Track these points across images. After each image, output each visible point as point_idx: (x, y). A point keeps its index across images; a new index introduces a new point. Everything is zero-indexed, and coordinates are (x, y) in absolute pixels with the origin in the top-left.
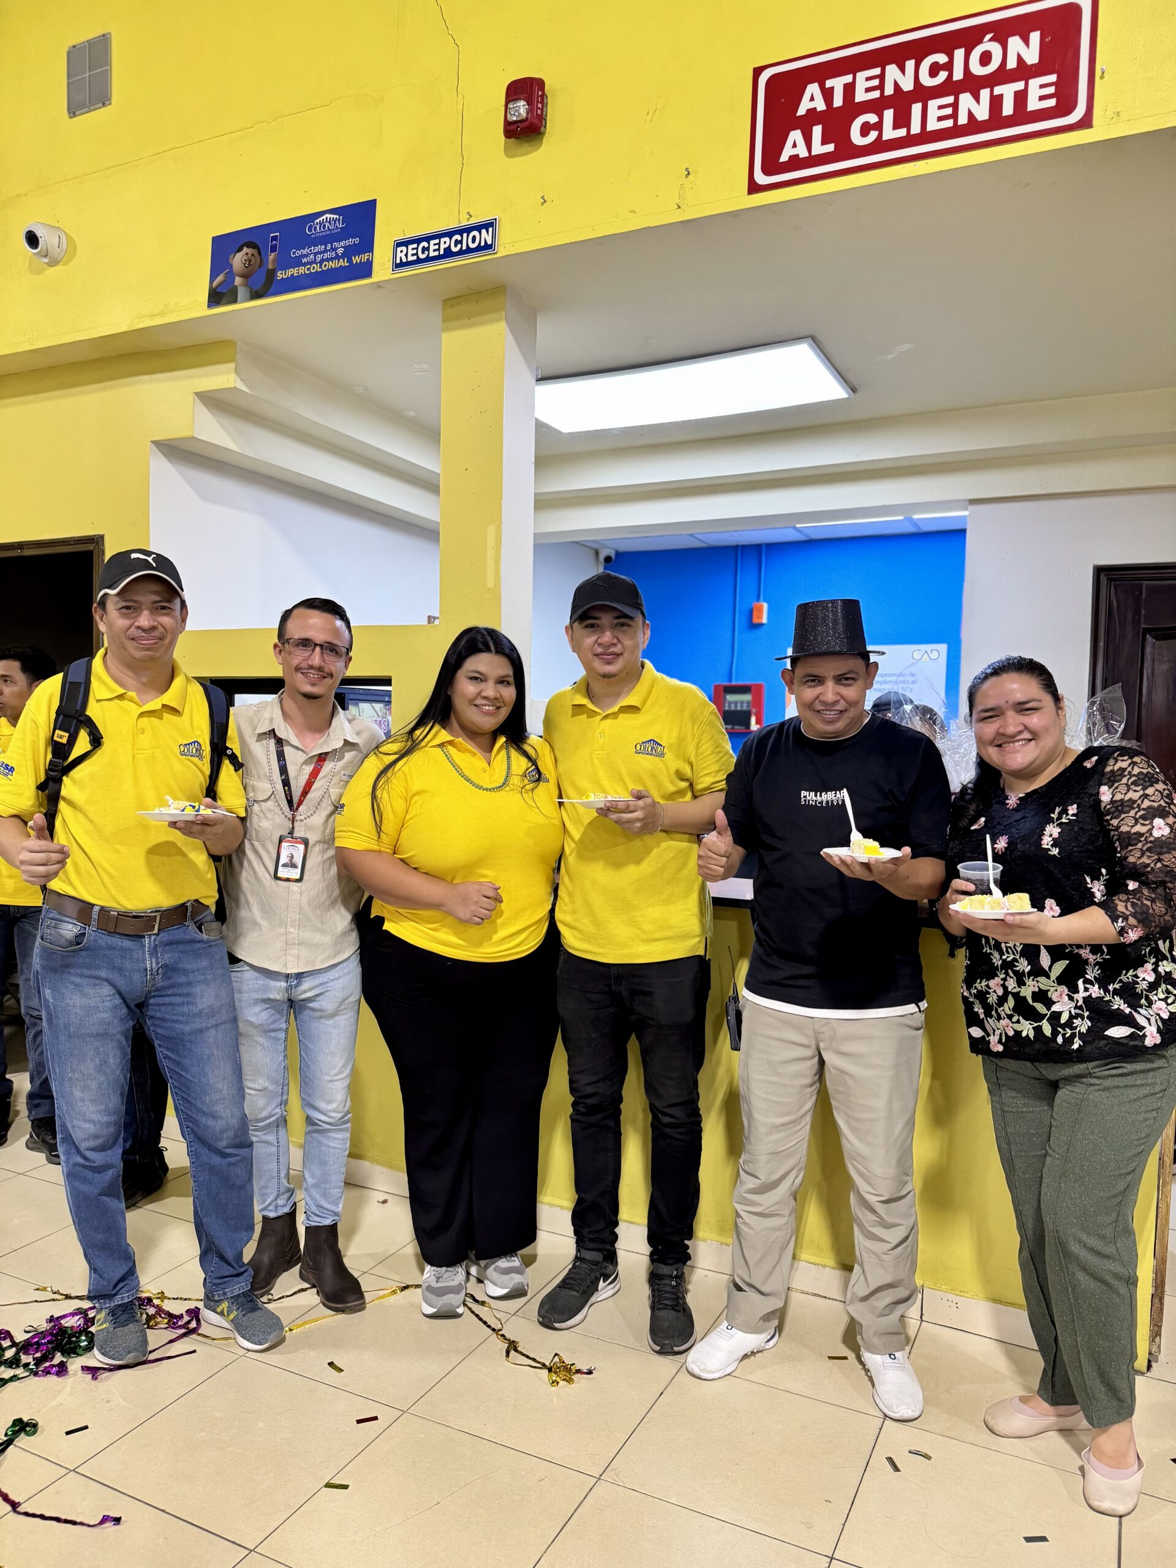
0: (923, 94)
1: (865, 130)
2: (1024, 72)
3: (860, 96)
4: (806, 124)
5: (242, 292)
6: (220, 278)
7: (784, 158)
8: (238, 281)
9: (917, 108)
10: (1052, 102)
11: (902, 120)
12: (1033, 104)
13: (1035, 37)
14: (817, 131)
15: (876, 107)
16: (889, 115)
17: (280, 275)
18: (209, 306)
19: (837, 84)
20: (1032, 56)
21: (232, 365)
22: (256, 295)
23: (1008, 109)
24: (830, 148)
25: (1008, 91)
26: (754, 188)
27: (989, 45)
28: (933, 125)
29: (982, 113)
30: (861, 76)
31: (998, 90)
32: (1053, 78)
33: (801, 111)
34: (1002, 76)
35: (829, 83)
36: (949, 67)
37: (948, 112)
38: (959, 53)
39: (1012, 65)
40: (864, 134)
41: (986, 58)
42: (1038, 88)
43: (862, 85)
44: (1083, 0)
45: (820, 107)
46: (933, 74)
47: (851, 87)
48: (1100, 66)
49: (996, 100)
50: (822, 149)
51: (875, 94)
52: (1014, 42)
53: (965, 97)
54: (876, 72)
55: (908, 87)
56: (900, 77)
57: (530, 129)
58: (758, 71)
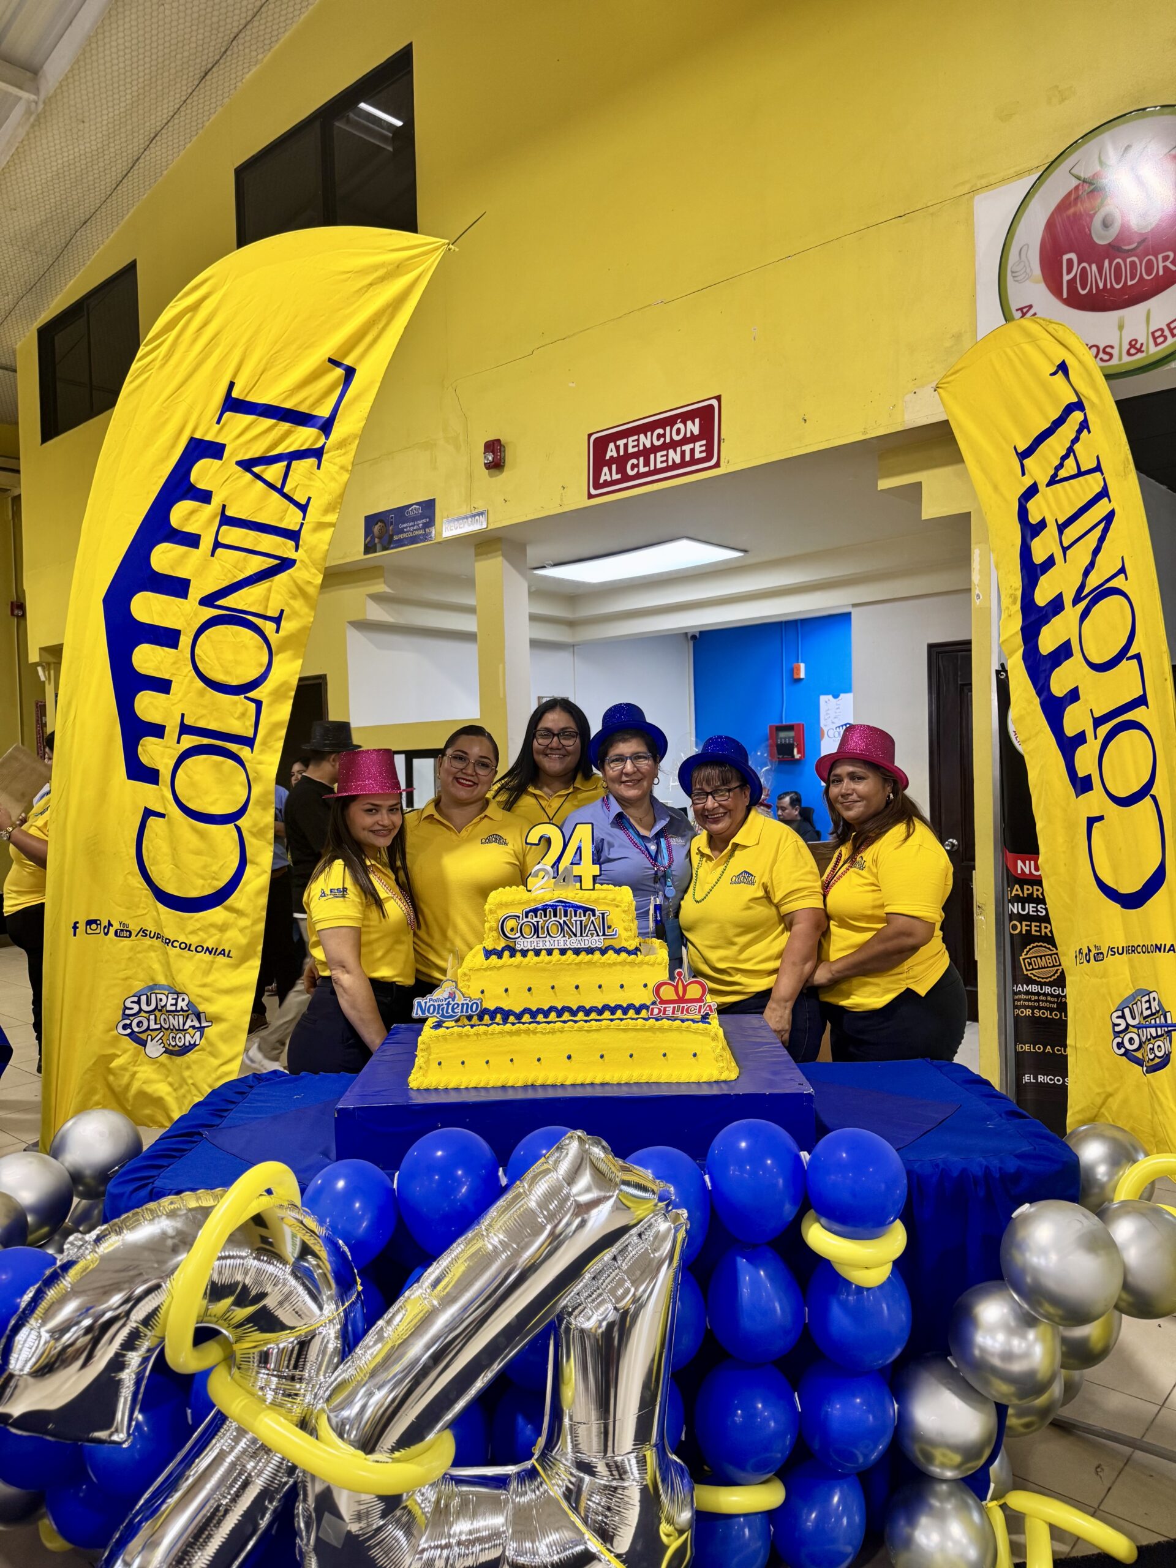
0: (655, 449)
1: (633, 467)
2: (693, 439)
3: (631, 450)
4: (610, 464)
5: (379, 546)
6: (369, 539)
7: (601, 481)
8: (377, 540)
9: (652, 456)
10: (704, 455)
11: (647, 463)
12: (698, 456)
13: (697, 421)
14: (614, 467)
15: (636, 455)
16: (641, 459)
17: (395, 538)
18: (364, 554)
19: (621, 443)
20: (696, 432)
21: (382, 580)
22: (385, 549)
23: (688, 458)
24: (619, 476)
25: (687, 448)
26: (590, 496)
27: (681, 426)
28: (659, 466)
29: (678, 460)
30: (631, 439)
31: (684, 448)
32: (704, 442)
33: (607, 457)
34: (685, 441)
35: (618, 443)
36: (664, 435)
37: (664, 458)
38: (668, 429)
39: (689, 435)
40: (632, 469)
41: (678, 431)
42: (699, 447)
43: (631, 444)
44: (715, 402)
45: (615, 455)
46: (658, 439)
47: (626, 445)
48: (722, 436)
49: (683, 453)
50: (616, 477)
51: (636, 449)
52: (689, 423)
53: (671, 451)
54: (636, 437)
55: (648, 445)
56: (645, 441)
57: (496, 465)
58: (590, 436)
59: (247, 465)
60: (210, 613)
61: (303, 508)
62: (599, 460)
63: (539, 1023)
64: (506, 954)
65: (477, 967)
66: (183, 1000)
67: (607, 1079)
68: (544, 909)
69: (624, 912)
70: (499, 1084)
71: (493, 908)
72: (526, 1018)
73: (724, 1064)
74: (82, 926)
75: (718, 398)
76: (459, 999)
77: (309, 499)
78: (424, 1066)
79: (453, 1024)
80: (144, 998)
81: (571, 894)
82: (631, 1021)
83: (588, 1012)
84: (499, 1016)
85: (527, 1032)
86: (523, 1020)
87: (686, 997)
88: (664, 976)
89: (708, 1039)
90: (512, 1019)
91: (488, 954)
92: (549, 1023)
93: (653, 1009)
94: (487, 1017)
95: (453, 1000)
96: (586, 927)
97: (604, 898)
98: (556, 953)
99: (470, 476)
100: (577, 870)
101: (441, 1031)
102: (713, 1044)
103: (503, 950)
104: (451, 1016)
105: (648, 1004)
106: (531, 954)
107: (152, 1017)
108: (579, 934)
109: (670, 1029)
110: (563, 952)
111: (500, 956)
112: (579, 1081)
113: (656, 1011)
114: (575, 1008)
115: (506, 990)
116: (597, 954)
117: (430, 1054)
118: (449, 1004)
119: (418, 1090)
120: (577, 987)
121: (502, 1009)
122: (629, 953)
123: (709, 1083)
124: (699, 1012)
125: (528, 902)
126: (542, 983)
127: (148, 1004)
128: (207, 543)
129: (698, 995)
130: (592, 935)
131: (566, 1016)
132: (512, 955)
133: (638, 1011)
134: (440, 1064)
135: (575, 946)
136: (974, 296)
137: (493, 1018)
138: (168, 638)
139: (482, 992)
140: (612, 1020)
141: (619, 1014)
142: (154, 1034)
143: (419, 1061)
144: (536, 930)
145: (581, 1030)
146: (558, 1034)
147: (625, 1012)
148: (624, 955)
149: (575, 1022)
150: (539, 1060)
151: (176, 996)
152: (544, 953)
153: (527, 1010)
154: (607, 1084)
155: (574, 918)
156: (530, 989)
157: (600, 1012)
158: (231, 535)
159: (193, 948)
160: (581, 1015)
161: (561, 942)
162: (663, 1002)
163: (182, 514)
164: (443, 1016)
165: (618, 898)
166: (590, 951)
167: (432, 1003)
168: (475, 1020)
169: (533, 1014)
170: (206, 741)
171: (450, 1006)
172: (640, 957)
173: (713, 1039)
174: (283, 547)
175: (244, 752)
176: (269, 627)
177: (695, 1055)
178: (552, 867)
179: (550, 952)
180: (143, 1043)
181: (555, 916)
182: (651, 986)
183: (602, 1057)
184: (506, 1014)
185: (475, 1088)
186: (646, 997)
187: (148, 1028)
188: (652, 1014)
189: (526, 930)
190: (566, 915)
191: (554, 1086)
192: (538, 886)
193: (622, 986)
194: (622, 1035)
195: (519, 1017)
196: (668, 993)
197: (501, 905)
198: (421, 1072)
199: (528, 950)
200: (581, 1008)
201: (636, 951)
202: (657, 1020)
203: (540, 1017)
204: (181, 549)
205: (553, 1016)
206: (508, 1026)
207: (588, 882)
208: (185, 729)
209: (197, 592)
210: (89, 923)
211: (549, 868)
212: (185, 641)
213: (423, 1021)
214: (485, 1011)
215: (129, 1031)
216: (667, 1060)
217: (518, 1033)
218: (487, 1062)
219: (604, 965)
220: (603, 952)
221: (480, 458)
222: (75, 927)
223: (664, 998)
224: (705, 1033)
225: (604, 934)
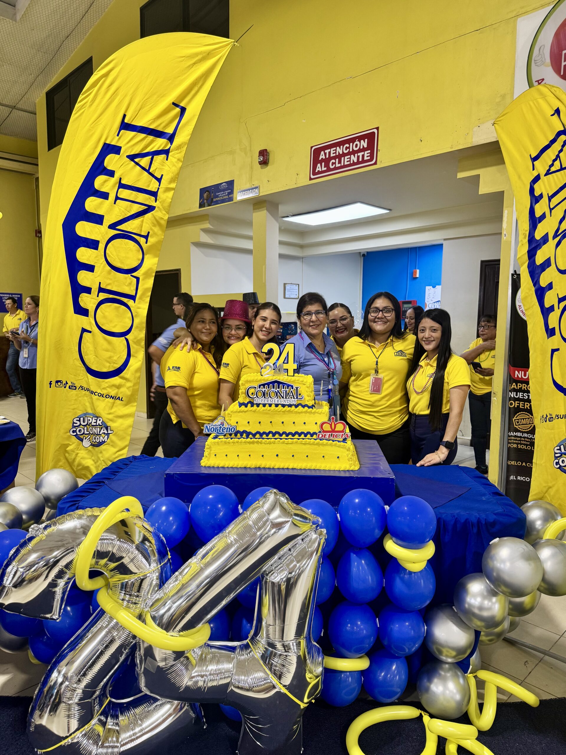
0: (344, 155)
1: (333, 164)
2: (364, 150)
3: (332, 155)
4: (321, 162)
5: (206, 204)
6: (202, 200)
7: (317, 171)
8: (205, 201)
9: (343, 158)
10: (369, 158)
11: (340, 162)
12: (366, 158)
13: (366, 140)
14: (323, 164)
15: (334, 158)
16: (337, 160)
17: (214, 200)
18: (199, 208)
19: (327, 151)
20: (365, 146)
21: (207, 221)
22: (209, 205)
23: (360, 160)
24: (325, 169)
25: (360, 154)
26: (311, 179)
27: (358, 143)
28: (346, 163)
29: (356, 161)
30: (332, 149)
31: (359, 154)
32: (369, 151)
33: (320, 159)
34: (360, 151)
35: (326, 151)
36: (349, 148)
37: (349, 160)
38: (351, 144)
39: (361, 147)
40: (332, 165)
41: (356, 146)
42: (367, 154)
43: (332, 152)
44: (375, 131)
45: (324, 158)
46: (346, 150)
47: (330, 153)
48: (379, 148)
49: (358, 157)
50: (324, 169)
51: (335, 155)
52: (362, 141)
53: (352, 156)
54: (335, 149)
55: (341, 153)
56: (339, 150)
57: (264, 163)
58: (312, 147)
59: (132, 158)
60: (114, 232)
61: (159, 180)
62: (316, 160)
63: (263, 439)
64: (249, 405)
65: (235, 410)
66: (100, 420)
67: (295, 467)
68: (268, 384)
69: (307, 387)
70: (243, 466)
71: (244, 383)
72: (258, 436)
73: (353, 463)
74: (53, 383)
75: (377, 128)
76: (226, 426)
77: (162, 175)
78: (208, 456)
79: (223, 437)
80: (82, 419)
81: (282, 378)
82: (308, 440)
83: (287, 435)
84: (244, 435)
85: (257, 442)
86: (256, 437)
87: (336, 430)
88: (326, 419)
89: (345, 450)
90: (251, 436)
91: (241, 405)
92: (268, 439)
93: (319, 435)
94: (239, 435)
95: (223, 426)
96: (288, 394)
97: (298, 380)
98: (273, 406)
99: (252, 168)
100: (285, 366)
101: (217, 440)
102: (347, 453)
103: (248, 403)
104: (222, 433)
105: (317, 432)
106: (261, 406)
107: (86, 428)
108: (285, 397)
109: (327, 445)
110: (277, 405)
111: (246, 406)
112: (281, 467)
113: (320, 436)
114: (281, 433)
115: (249, 423)
116: (293, 407)
117: (211, 451)
118: (220, 427)
119: (205, 467)
120: (283, 423)
121: (246, 431)
122: (309, 407)
123: (344, 471)
124: (342, 437)
125: (260, 380)
126: (265, 419)
127: (84, 422)
128: (112, 197)
129: (341, 429)
130: (291, 398)
131: (277, 436)
132: (252, 406)
133: (312, 435)
134: (215, 455)
135: (283, 403)
136: (514, 74)
137: (241, 435)
138: (93, 244)
139: (237, 423)
140: (298, 439)
141: (303, 436)
142: (86, 436)
143: (206, 454)
144: (264, 394)
145: (283, 443)
146: (273, 444)
147: (306, 435)
148: (306, 408)
149: (281, 439)
150: (263, 456)
151: (96, 418)
152: (267, 405)
153: (258, 433)
154: (295, 469)
155: (283, 389)
156: (260, 423)
157: (293, 435)
158: (124, 193)
159: (104, 396)
160: (284, 436)
161: (276, 400)
162: (324, 431)
163: (100, 182)
164: (218, 433)
165: (305, 381)
166: (290, 406)
167: (212, 426)
168: (233, 436)
169: (261, 434)
170: (111, 296)
171: (221, 429)
172: (314, 409)
173: (348, 450)
174: (149, 200)
175: (130, 302)
176: (142, 240)
177: (338, 457)
178: (274, 364)
179: (270, 405)
180: (82, 440)
181: (274, 388)
182: (319, 423)
183: (293, 456)
184: (248, 434)
185: (232, 467)
186: (316, 429)
187: (84, 433)
188: (318, 437)
189: (259, 394)
190: (279, 388)
191: (269, 468)
192: (265, 373)
193: (305, 423)
194: (304, 446)
195: (254, 435)
196: (327, 427)
197: (247, 382)
198: (207, 459)
199: (260, 404)
200: (284, 433)
201: (312, 407)
202: (321, 440)
203: (264, 436)
204: (100, 200)
205: (270, 436)
206: (249, 439)
207: (291, 372)
208: (101, 290)
209: (107, 222)
210: (57, 382)
211: (272, 365)
212: (101, 246)
213: (209, 435)
214: (238, 432)
215: (75, 434)
216: (325, 459)
217: (253, 443)
218: (238, 456)
219: (296, 413)
220: (296, 406)
221: (256, 159)
222: (50, 384)
223: (325, 430)
224: (344, 447)
225: (297, 398)
